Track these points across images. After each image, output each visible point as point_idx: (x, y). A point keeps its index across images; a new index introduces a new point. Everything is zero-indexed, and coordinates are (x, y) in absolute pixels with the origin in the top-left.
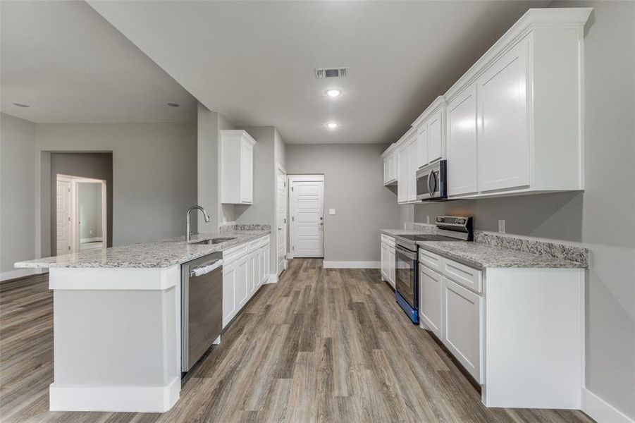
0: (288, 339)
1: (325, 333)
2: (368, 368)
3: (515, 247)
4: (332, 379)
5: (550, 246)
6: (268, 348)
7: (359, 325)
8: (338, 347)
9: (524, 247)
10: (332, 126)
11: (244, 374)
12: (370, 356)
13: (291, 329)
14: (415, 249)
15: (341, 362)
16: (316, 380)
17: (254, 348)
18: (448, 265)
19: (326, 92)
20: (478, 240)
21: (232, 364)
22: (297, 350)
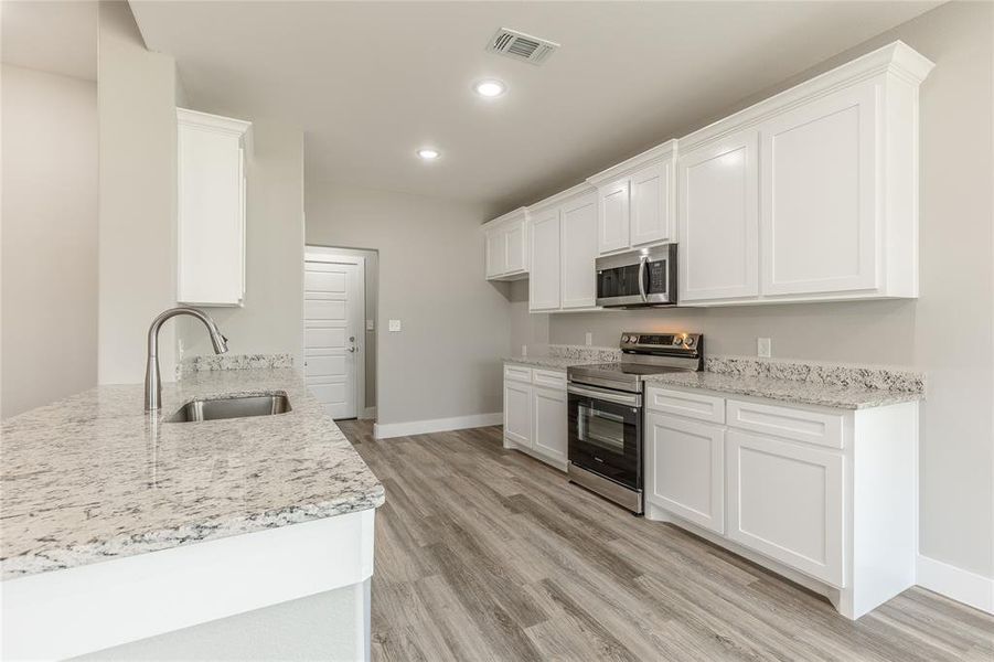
3: (794, 377)
5: (864, 373)
9: (814, 376)
10: (429, 155)
14: (638, 389)
18: (742, 410)
19: (475, 87)
20: (714, 369)
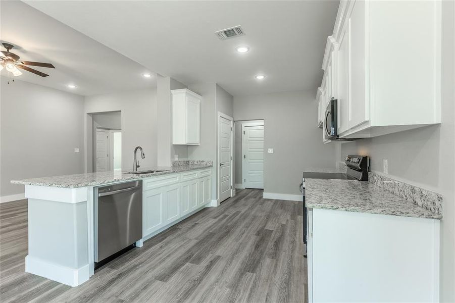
0: (189, 251)
1: (219, 252)
2: (229, 287)
4: (194, 290)
6: (168, 256)
7: (254, 249)
8: (221, 264)
10: (260, 78)
11: (138, 272)
12: (240, 277)
13: (197, 244)
15: (213, 276)
16: (182, 288)
17: (159, 254)
21: (136, 263)
22: (187, 262)
